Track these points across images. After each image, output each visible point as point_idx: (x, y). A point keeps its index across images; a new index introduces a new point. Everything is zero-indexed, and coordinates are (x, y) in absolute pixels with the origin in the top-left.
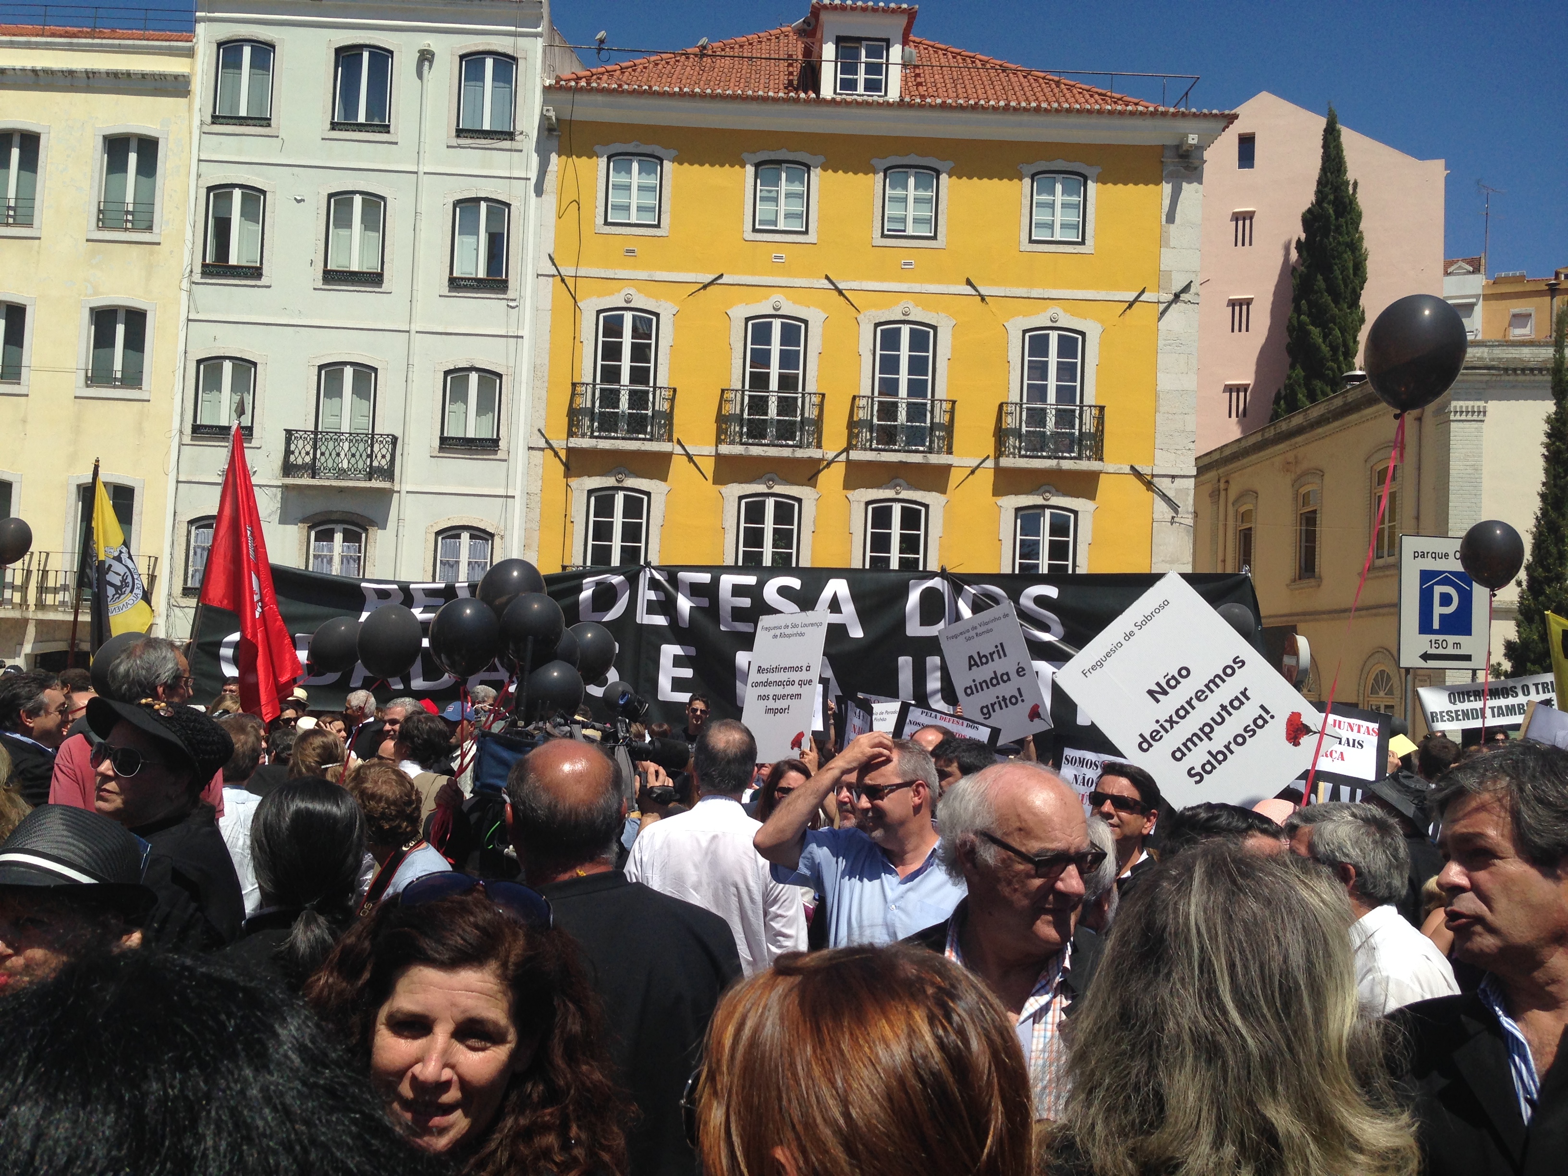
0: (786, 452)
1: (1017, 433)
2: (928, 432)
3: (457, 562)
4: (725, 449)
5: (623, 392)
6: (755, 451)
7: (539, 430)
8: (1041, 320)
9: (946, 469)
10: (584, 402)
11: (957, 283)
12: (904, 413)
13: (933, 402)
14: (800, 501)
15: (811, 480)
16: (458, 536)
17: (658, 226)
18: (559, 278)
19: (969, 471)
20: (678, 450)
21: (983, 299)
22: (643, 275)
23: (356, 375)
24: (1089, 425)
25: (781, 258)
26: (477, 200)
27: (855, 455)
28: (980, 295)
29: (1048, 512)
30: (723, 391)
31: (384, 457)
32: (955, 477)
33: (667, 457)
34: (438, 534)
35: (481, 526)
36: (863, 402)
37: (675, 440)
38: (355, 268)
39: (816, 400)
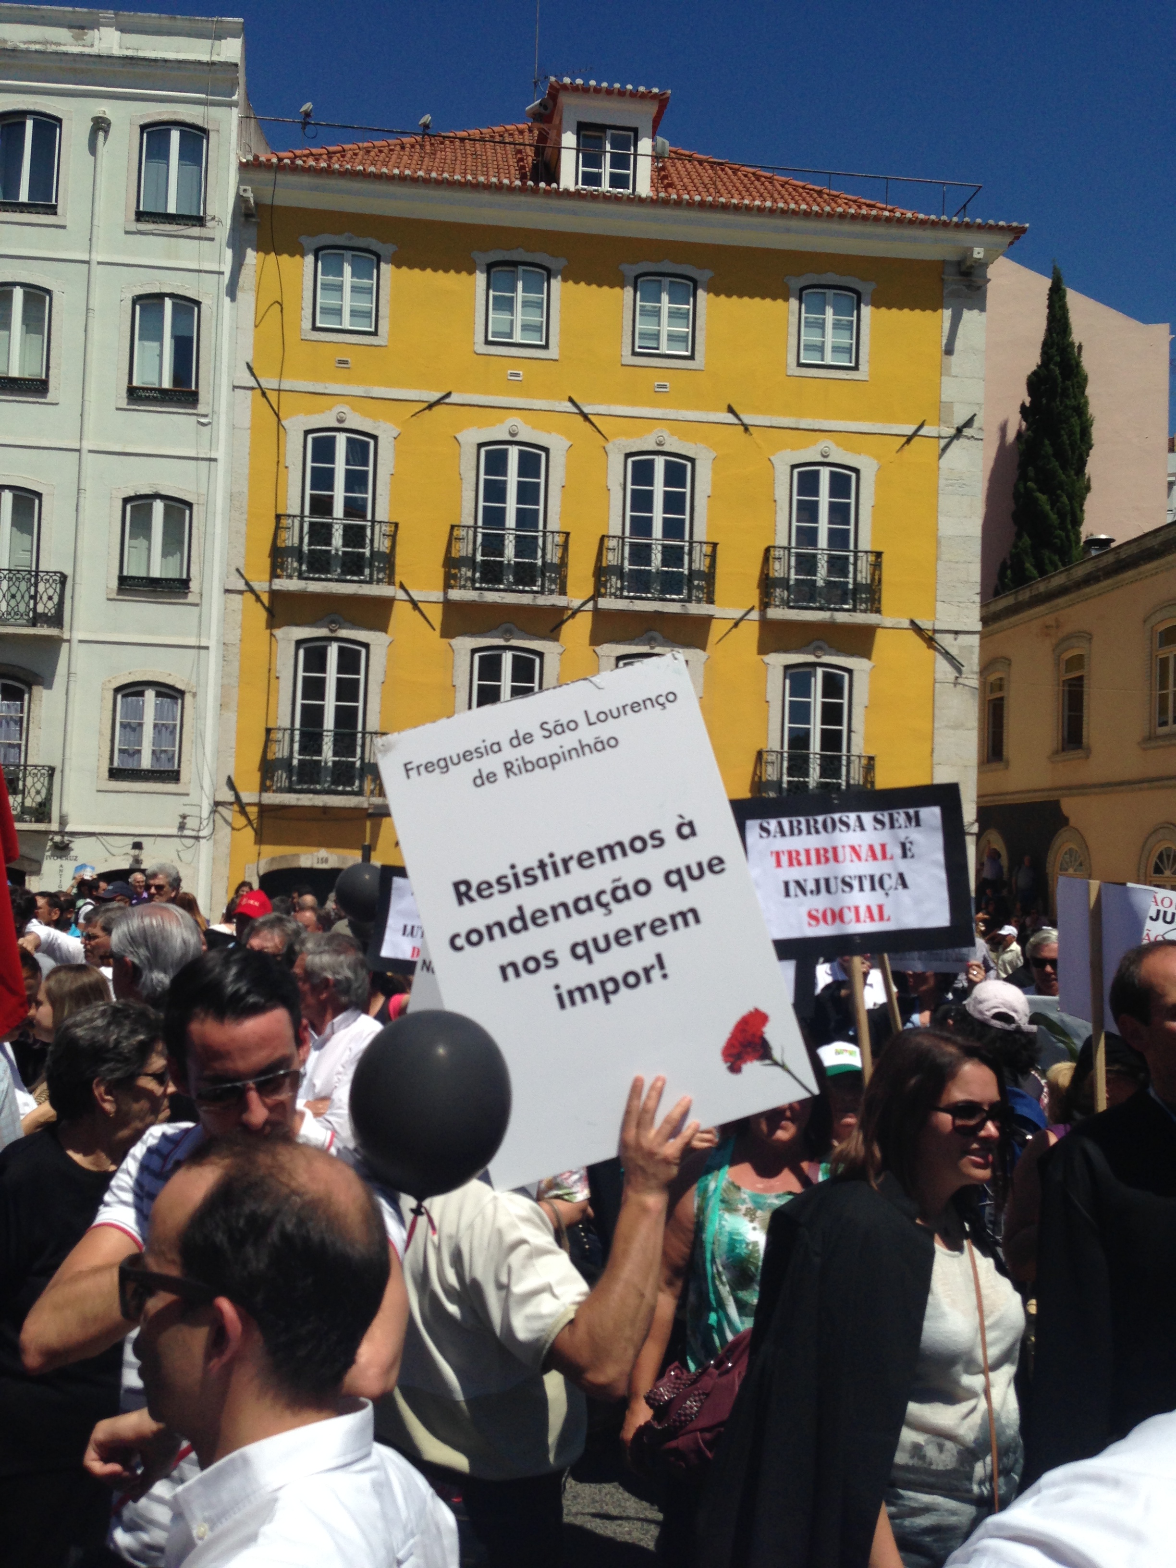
0: (525, 599)
1: (784, 583)
2: (685, 581)
3: (141, 725)
4: (455, 594)
5: (336, 527)
6: (491, 597)
7: (238, 570)
8: (811, 454)
9: (708, 620)
10: (290, 539)
11: (716, 410)
12: (659, 556)
13: (691, 543)
14: (541, 655)
15: (553, 633)
16: (141, 694)
17: (375, 333)
18: (259, 392)
19: (732, 623)
20: (401, 595)
21: (746, 428)
22: (359, 390)
23: (16, 500)
24: (864, 576)
25: (517, 375)
26: (161, 296)
27: (605, 603)
28: (743, 424)
29: (820, 671)
30: (453, 527)
31: (50, 598)
32: (716, 630)
33: (387, 603)
34: (117, 690)
35: (169, 681)
36: (612, 543)
37: (398, 584)
38: (14, 373)
39: (559, 539)
